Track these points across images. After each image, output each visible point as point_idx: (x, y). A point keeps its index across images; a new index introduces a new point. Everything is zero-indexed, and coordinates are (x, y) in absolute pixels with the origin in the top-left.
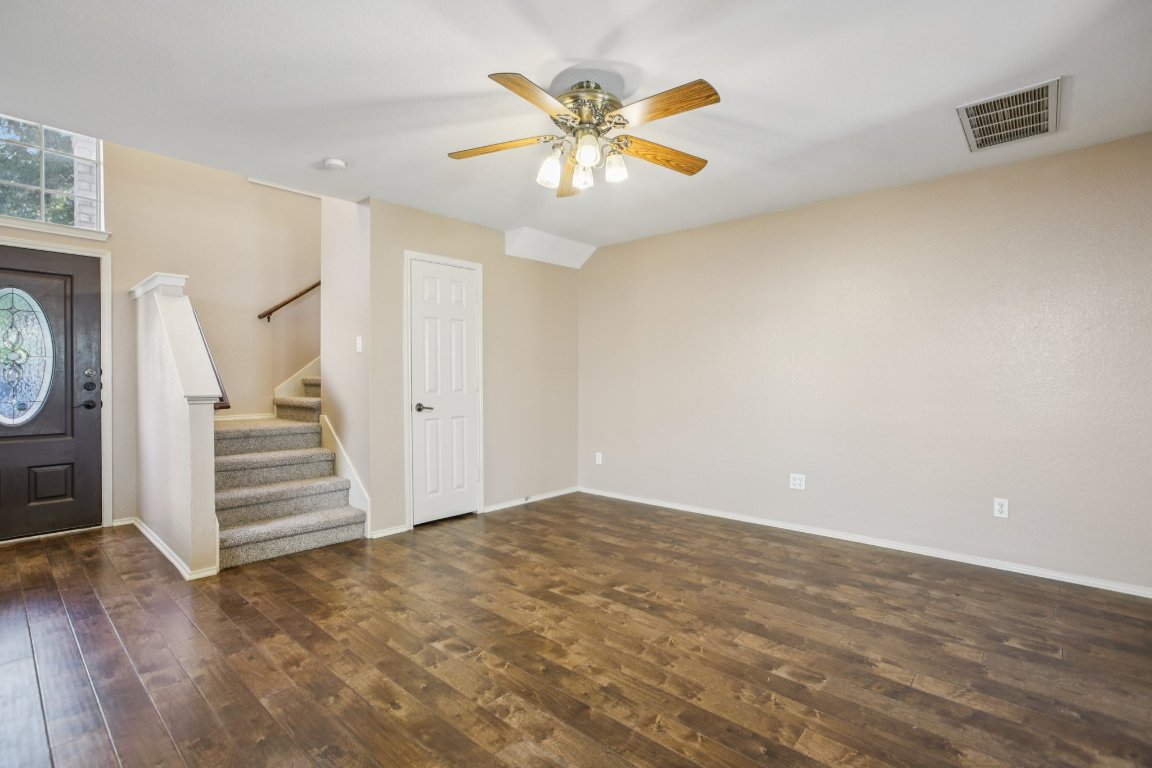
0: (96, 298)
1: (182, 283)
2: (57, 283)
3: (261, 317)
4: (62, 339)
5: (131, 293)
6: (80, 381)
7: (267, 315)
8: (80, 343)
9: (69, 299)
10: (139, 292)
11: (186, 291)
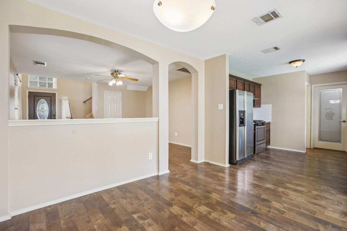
0: (55, 100)
1: (67, 98)
2: (49, 98)
3: (84, 102)
4: (50, 108)
5: (61, 99)
6: (52, 115)
7: (85, 102)
8: (53, 108)
9: (51, 101)
10: (62, 99)
11: (68, 99)
